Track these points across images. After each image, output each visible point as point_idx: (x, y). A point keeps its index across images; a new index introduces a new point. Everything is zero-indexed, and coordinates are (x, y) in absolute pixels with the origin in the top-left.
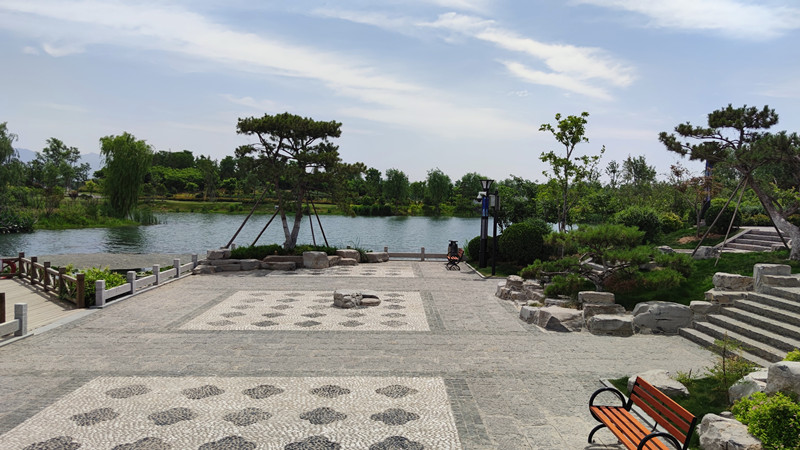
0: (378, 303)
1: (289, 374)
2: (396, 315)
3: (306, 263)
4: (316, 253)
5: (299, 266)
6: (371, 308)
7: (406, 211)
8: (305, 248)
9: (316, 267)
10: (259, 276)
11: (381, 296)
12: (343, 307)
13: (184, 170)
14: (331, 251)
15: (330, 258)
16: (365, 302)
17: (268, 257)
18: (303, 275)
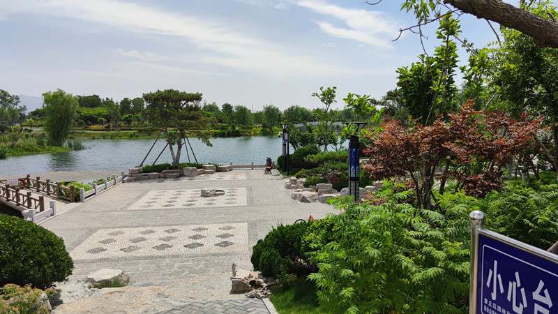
0: (223, 194)
1: (182, 225)
2: (232, 199)
3: (185, 173)
4: (191, 168)
5: (182, 175)
6: (220, 196)
7: (250, 133)
8: (184, 165)
9: (191, 176)
10: (160, 182)
11: (226, 190)
12: (206, 197)
13: (95, 109)
14: (200, 166)
15: (199, 170)
16: (218, 193)
17: (164, 171)
18: (184, 180)
